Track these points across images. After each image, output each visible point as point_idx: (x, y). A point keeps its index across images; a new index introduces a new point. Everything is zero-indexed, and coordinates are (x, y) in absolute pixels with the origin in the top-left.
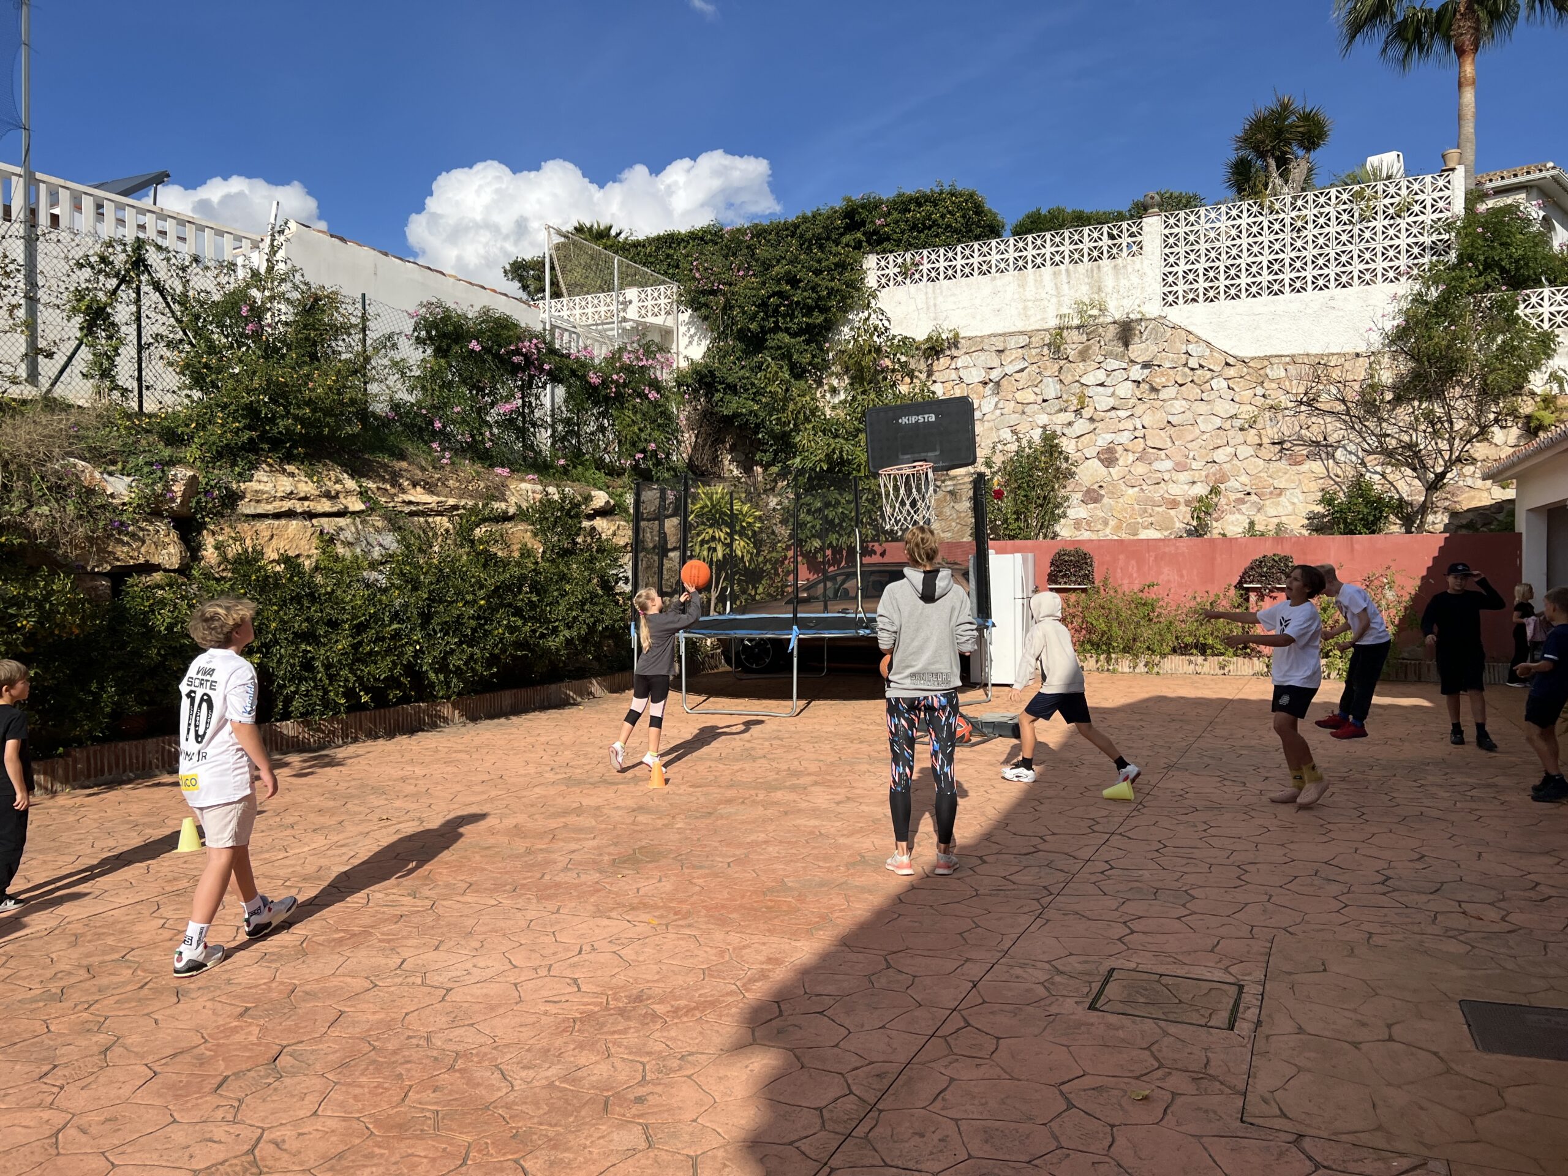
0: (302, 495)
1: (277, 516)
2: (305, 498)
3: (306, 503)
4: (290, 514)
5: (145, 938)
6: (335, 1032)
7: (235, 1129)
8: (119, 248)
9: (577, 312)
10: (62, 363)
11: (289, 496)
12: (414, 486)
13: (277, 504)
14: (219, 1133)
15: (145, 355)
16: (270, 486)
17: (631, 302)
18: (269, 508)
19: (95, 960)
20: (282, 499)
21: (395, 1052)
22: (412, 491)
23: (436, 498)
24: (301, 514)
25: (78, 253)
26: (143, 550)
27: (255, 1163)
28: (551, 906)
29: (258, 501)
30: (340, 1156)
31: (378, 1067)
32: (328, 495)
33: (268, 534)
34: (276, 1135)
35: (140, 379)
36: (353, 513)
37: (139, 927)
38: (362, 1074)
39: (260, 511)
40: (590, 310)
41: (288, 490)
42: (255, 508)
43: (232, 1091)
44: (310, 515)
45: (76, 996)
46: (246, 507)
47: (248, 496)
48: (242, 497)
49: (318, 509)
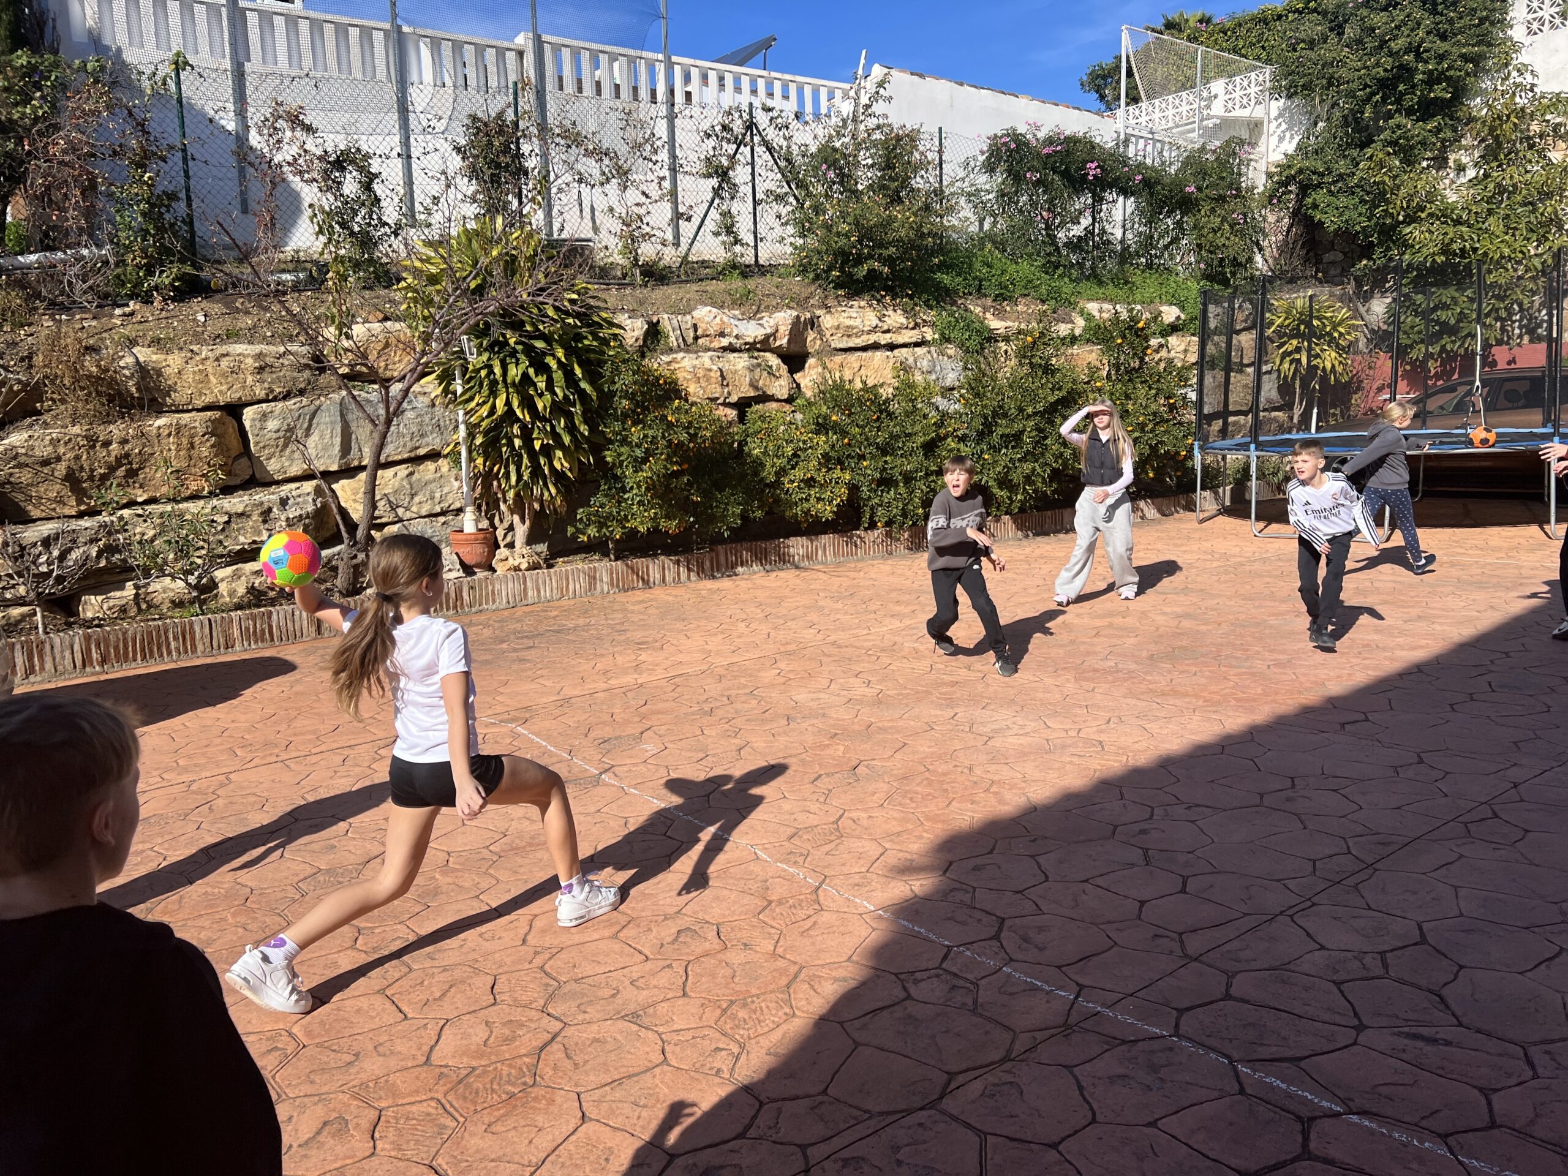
0: (886, 327)
1: (865, 349)
2: (888, 331)
3: (888, 336)
4: (876, 346)
5: (766, 680)
6: (898, 756)
7: (825, 807)
8: (736, 115)
9: (1157, 115)
10: (697, 224)
11: (874, 330)
13: (865, 337)
14: (814, 807)
15: (759, 208)
16: (859, 320)
17: (1216, 96)
18: (859, 342)
19: (734, 692)
20: (869, 332)
21: (944, 774)
24: (884, 346)
25: (705, 126)
27: (838, 829)
28: (1088, 685)
29: (849, 336)
30: (899, 834)
31: (930, 783)
33: (856, 365)
34: (854, 815)
35: (755, 233)
36: (929, 343)
37: (762, 674)
38: (918, 785)
39: (851, 344)
40: (1170, 112)
41: (874, 323)
42: (848, 342)
43: (824, 783)
44: (891, 347)
45: (720, 713)
46: (838, 341)
47: (840, 330)
48: (833, 333)
49: (900, 339)
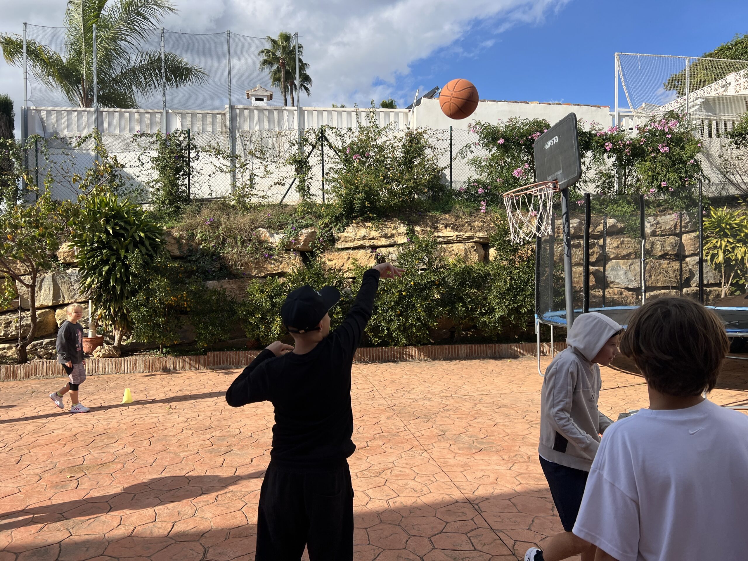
0: (371, 237)
1: (354, 248)
2: (373, 238)
3: (373, 241)
4: (361, 247)
8: (313, 132)
11: (363, 238)
12: (446, 227)
13: (355, 242)
16: (353, 233)
18: (351, 245)
20: (359, 240)
22: (444, 231)
23: (457, 233)
24: (368, 247)
26: (281, 266)
29: (347, 242)
32: (386, 236)
33: (346, 257)
35: (323, 189)
36: (399, 245)
39: (347, 246)
41: (363, 235)
42: (344, 245)
44: (374, 248)
46: (339, 245)
47: (342, 239)
48: (338, 240)
49: (380, 243)
